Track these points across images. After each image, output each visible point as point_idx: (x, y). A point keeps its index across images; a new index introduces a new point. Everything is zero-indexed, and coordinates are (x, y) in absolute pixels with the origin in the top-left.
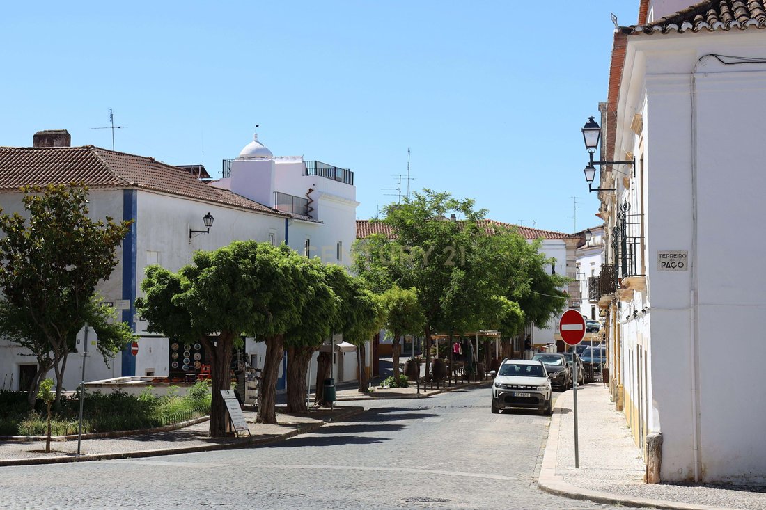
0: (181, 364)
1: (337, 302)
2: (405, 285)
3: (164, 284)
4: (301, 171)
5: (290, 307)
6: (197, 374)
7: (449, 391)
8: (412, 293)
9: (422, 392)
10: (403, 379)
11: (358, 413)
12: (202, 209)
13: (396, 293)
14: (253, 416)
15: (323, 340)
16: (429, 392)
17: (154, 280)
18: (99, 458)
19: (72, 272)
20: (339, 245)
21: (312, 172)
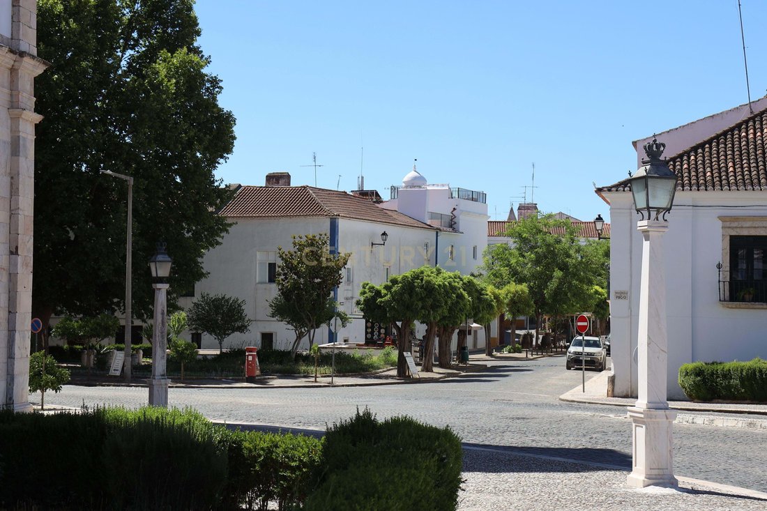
0: (373, 335)
1: (469, 301)
2: (520, 281)
3: (372, 293)
4: (448, 195)
5: (443, 307)
6: (384, 342)
7: (550, 356)
8: (524, 287)
9: (529, 356)
10: (518, 348)
11: (484, 368)
12: (381, 228)
13: (513, 287)
14: (419, 368)
15: (461, 323)
16: (535, 356)
17: (367, 290)
18: (343, 386)
19: (318, 283)
20: (475, 248)
21: (455, 195)
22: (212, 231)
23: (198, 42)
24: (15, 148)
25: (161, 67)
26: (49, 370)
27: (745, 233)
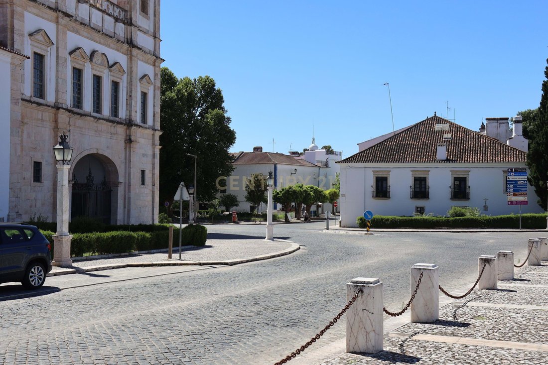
12: (294, 167)
17: (275, 193)
22: (228, 171)
23: (223, 105)
24: (154, 156)
25: (209, 115)
26: (166, 218)
27: (380, 176)
